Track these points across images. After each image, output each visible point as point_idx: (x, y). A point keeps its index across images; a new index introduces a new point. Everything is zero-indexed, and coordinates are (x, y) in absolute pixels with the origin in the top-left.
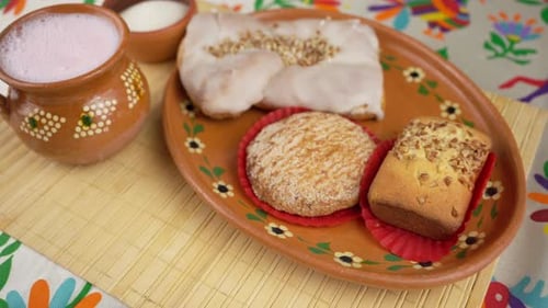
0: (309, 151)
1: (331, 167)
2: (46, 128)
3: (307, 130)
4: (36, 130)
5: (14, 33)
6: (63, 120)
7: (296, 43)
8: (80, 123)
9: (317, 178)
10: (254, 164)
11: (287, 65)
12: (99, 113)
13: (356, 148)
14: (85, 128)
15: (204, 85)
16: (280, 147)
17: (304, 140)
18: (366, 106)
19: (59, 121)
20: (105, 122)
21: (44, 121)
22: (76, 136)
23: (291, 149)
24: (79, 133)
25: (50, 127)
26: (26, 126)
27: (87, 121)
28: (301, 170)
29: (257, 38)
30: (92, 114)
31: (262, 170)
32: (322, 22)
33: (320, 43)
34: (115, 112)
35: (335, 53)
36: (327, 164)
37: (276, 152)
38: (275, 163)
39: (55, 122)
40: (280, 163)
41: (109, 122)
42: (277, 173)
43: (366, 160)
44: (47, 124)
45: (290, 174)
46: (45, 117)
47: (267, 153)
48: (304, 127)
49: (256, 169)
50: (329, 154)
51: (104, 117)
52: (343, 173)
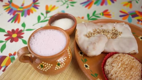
0: (125, 68)
1: (133, 73)
2: (46, 68)
3: (121, 61)
4: (43, 68)
5: (32, 37)
6: (52, 65)
7: (110, 32)
8: (57, 65)
9: (130, 77)
10: (109, 73)
11: (109, 39)
12: (62, 62)
13: (137, 66)
14: (58, 67)
15: (88, 48)
16: (116, 67)
17: (122, 64)
18: (134, 51)
19: (50, 66)
20: (63, 64)
21: (46, 66)
22: (55, 69)
23: (119, 68)
24: (56, 68)
25: (48, 67)
26: (39, 67)
27: (59, 64)
28: (125, 75)
29: (98, 31)
30: (60, 62)
31: (112, 75)
32: (115, 24)
33: (116, 31)
34: (66, 61)
35: (121, 34)
36: (132, 73)
37: (115, 69)
38: (116, 73)
39: (49, 66)
40: (117, 73)
41: (64, 64)
42: (117, 77)
43: (141, 69)
44: (47, 67)
45: (121, 76)
46: (46, 64)
47: (112, 69)
48: (120, 60)
49: (110, 75)
50: (131, 69)
51: (63, 63)
52: (136, 75)
